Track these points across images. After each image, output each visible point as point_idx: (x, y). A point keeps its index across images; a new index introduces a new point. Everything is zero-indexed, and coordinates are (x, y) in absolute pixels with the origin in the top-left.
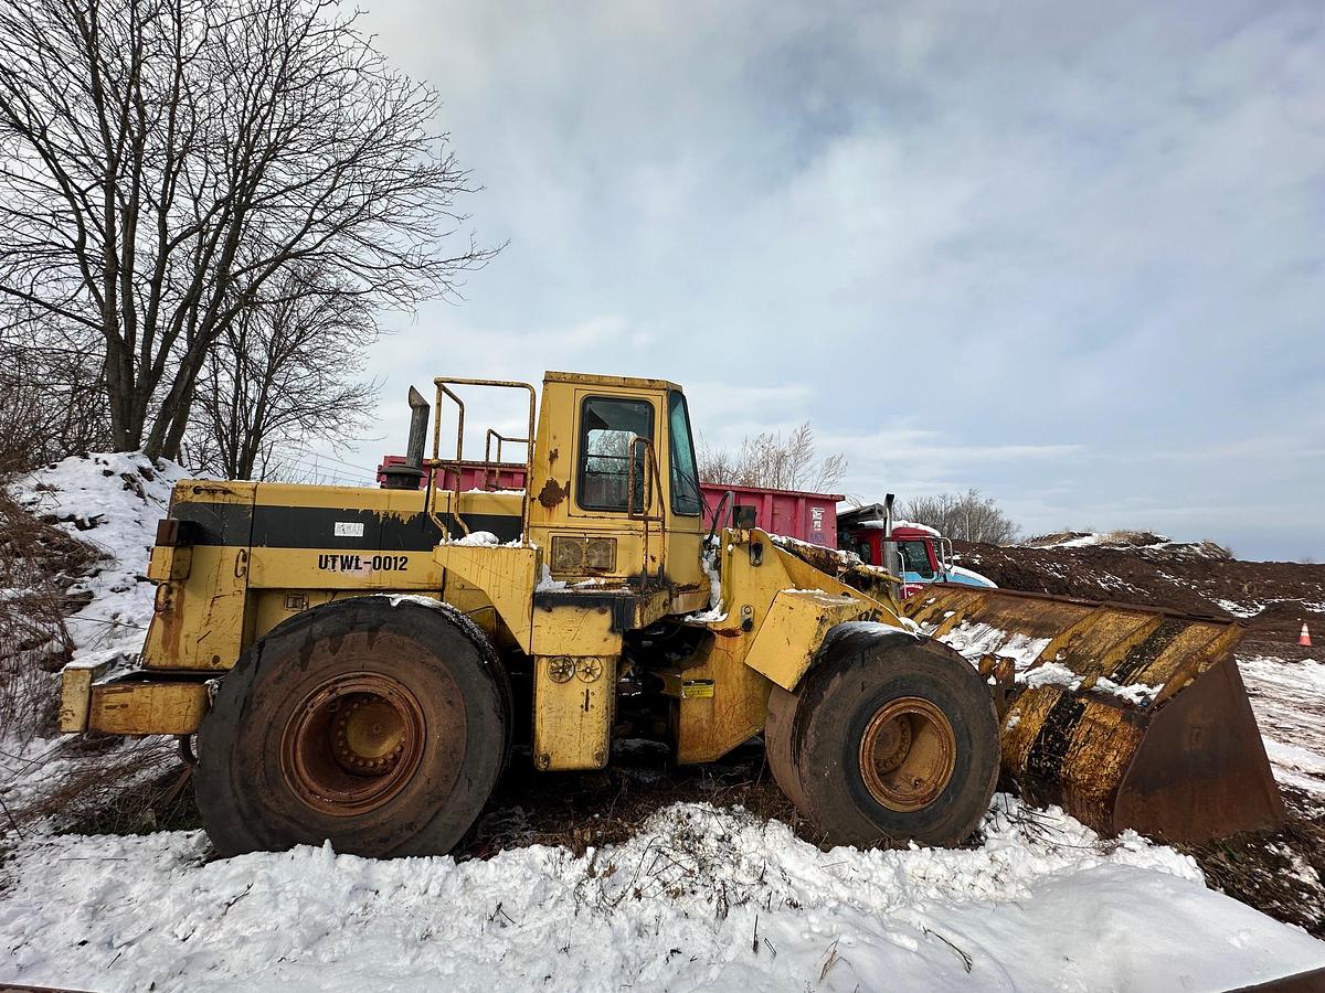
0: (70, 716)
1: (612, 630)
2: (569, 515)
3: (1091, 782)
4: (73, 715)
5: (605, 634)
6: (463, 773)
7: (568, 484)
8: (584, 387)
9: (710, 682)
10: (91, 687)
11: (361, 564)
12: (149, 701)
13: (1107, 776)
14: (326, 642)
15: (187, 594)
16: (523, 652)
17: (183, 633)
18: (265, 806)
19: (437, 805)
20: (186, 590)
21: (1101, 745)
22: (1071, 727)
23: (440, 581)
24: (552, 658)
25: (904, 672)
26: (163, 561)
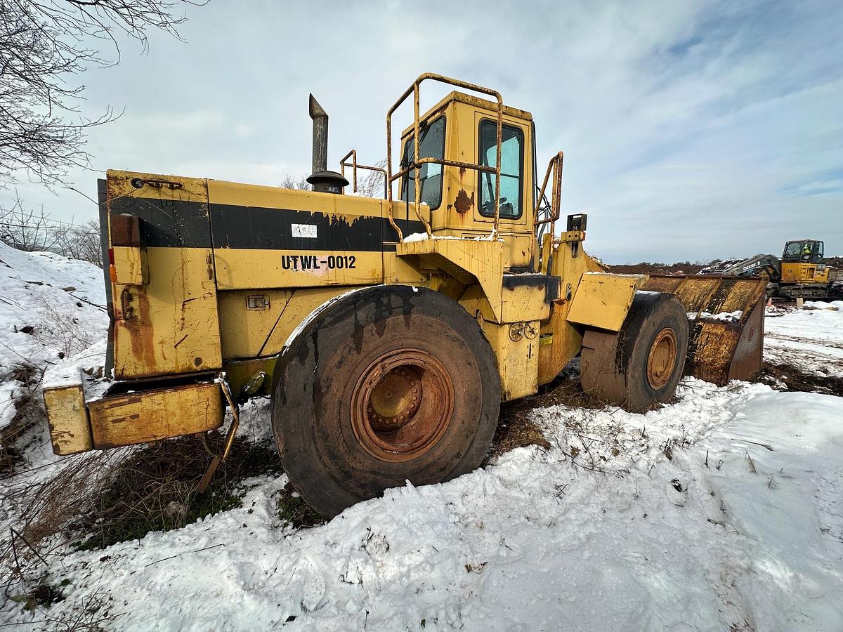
0: (67, 437)
1: (545, 301)
2: (475, 220)
3: (714, 362)
4: (72, 436)
5: (542, 303)
6: (483, 413)
7: (473, 194)
8: (481, 110)
9: (551, 334)
10: (85, 405)
11: (318, 264)
12: (162, 407)
13: (723, 357)
14: (372, 326)
15: (153, 301)
17: (156, 340)
18: (353, 468)
20: (148, 296)
21: (716, 343)
22: (697, 337)
23: (381, 276)
24: (511, 324)
26: (129, 264)
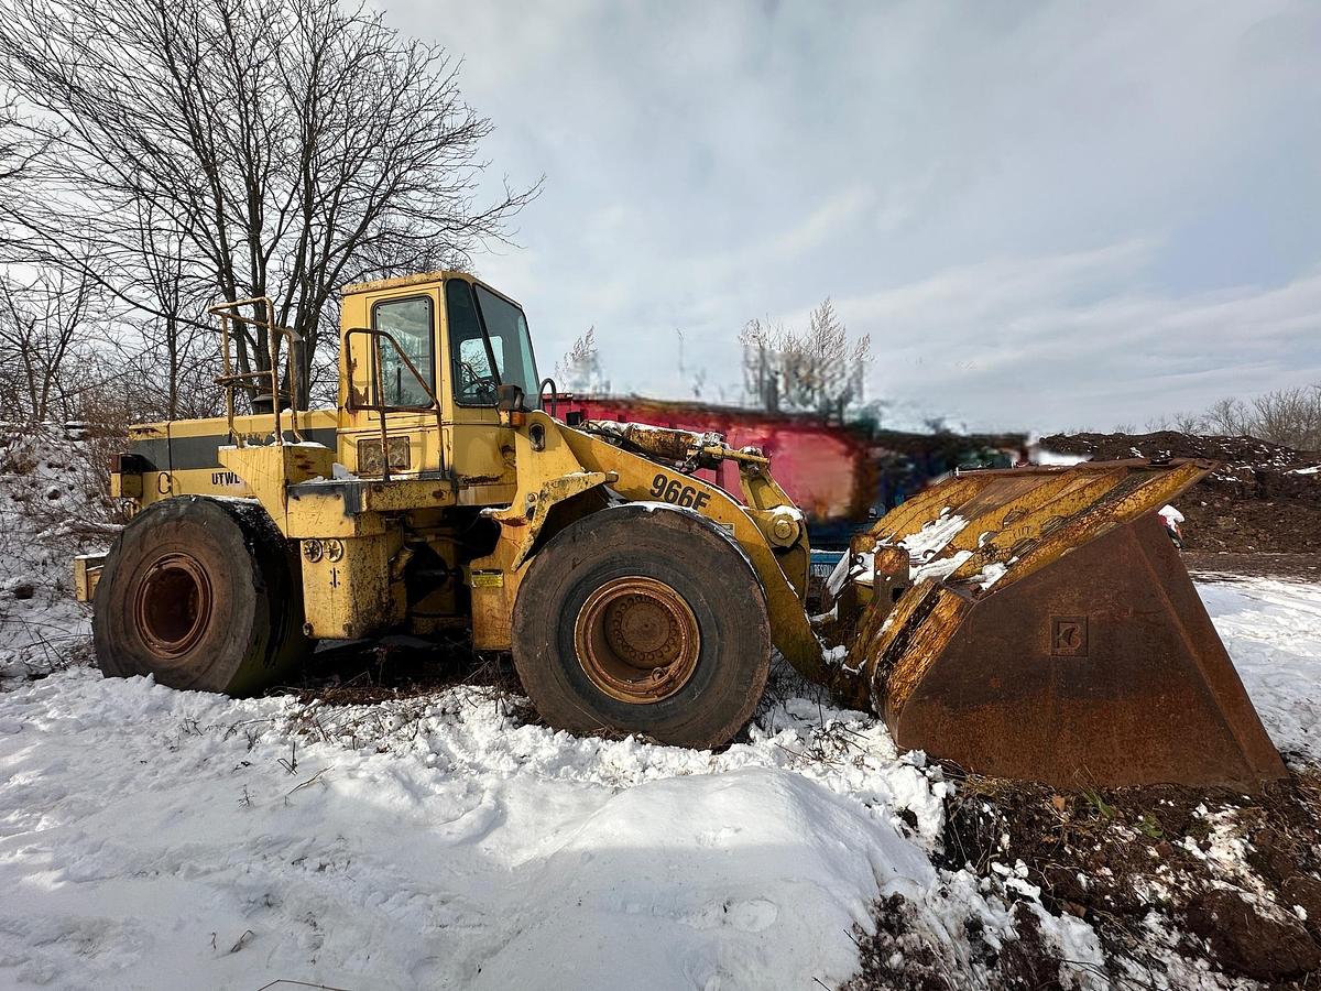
1: (346, 514)
2: (370, 419)
5: (340, 517)
7: (367, 389)
9: (498, 572)
10: (86, 572)
16: (281, 535)
18: (124, 647)
19: (214, 654)
21: (926, 646)
22: (920, 624)
24: (308, 540)
25: (624, 548)
26: (116, 483)
